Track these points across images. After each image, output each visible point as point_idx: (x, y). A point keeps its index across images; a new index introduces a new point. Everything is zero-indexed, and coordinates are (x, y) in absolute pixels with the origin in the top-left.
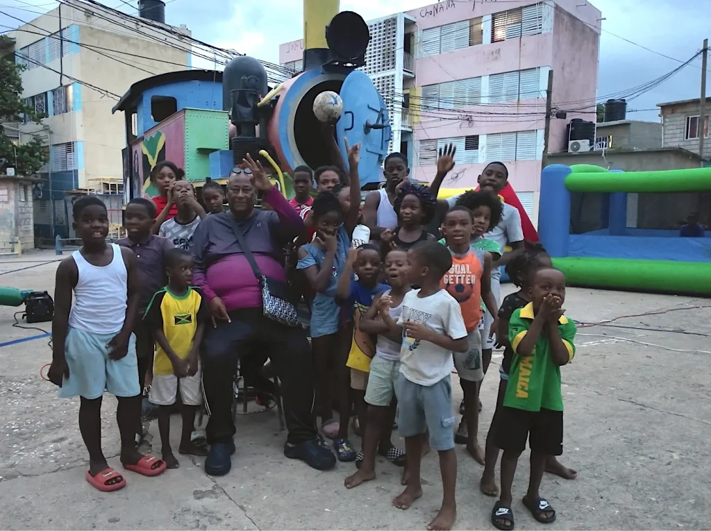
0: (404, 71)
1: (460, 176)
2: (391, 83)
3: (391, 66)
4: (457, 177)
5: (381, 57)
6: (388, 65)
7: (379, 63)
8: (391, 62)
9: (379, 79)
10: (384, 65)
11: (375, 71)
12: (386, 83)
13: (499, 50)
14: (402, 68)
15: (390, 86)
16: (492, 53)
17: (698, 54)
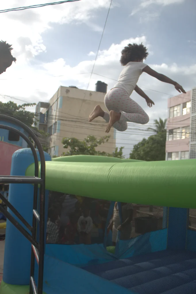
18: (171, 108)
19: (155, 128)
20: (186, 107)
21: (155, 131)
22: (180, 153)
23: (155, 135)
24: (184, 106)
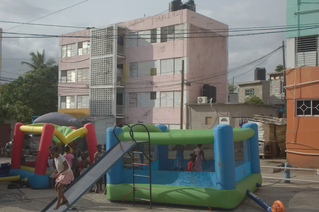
0: (118, 55)
1: (148, 114)
2: (110, 61)
3: (110, 52)
4: (147, 114)
5: (106, 47)
6: (109, 51)
7: (105, 50)
8: (110, 50)
9: (105, 58)
10: (107, 52)
11: (103, 54)
12: (108, 61)
13: (164, 46)
14: (116, 53)
15: (110, 63)
16: (161, 48)
17: (279, 48)
18: (63, 45)
19: (32, 62)
20: (82, 47)
21: (32, 66)
22: (76, 97)
23: (32, 72)
24: (80, 45)
